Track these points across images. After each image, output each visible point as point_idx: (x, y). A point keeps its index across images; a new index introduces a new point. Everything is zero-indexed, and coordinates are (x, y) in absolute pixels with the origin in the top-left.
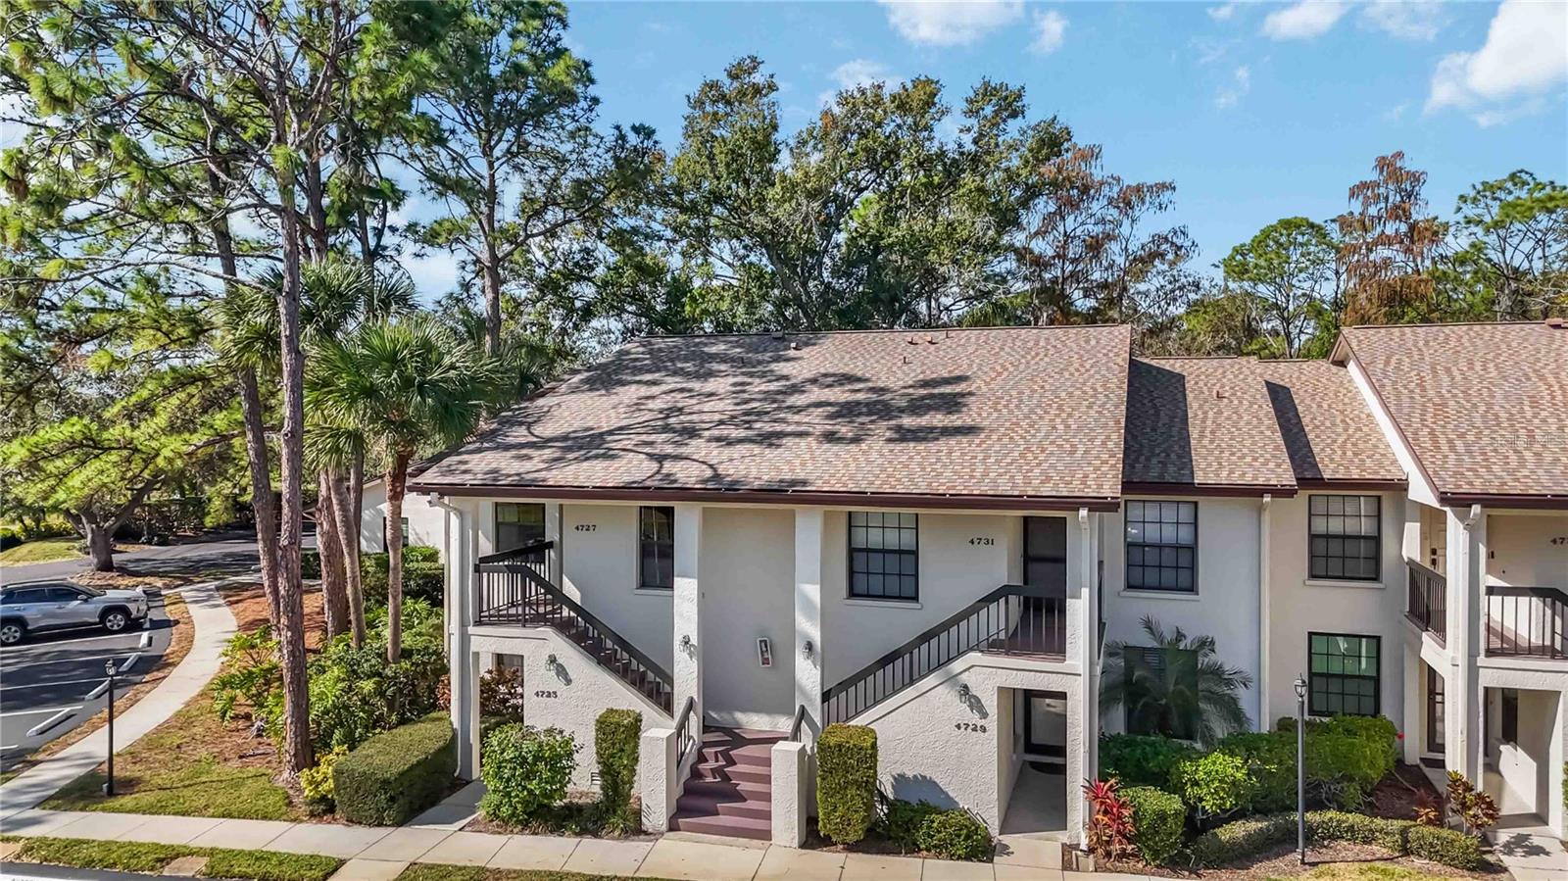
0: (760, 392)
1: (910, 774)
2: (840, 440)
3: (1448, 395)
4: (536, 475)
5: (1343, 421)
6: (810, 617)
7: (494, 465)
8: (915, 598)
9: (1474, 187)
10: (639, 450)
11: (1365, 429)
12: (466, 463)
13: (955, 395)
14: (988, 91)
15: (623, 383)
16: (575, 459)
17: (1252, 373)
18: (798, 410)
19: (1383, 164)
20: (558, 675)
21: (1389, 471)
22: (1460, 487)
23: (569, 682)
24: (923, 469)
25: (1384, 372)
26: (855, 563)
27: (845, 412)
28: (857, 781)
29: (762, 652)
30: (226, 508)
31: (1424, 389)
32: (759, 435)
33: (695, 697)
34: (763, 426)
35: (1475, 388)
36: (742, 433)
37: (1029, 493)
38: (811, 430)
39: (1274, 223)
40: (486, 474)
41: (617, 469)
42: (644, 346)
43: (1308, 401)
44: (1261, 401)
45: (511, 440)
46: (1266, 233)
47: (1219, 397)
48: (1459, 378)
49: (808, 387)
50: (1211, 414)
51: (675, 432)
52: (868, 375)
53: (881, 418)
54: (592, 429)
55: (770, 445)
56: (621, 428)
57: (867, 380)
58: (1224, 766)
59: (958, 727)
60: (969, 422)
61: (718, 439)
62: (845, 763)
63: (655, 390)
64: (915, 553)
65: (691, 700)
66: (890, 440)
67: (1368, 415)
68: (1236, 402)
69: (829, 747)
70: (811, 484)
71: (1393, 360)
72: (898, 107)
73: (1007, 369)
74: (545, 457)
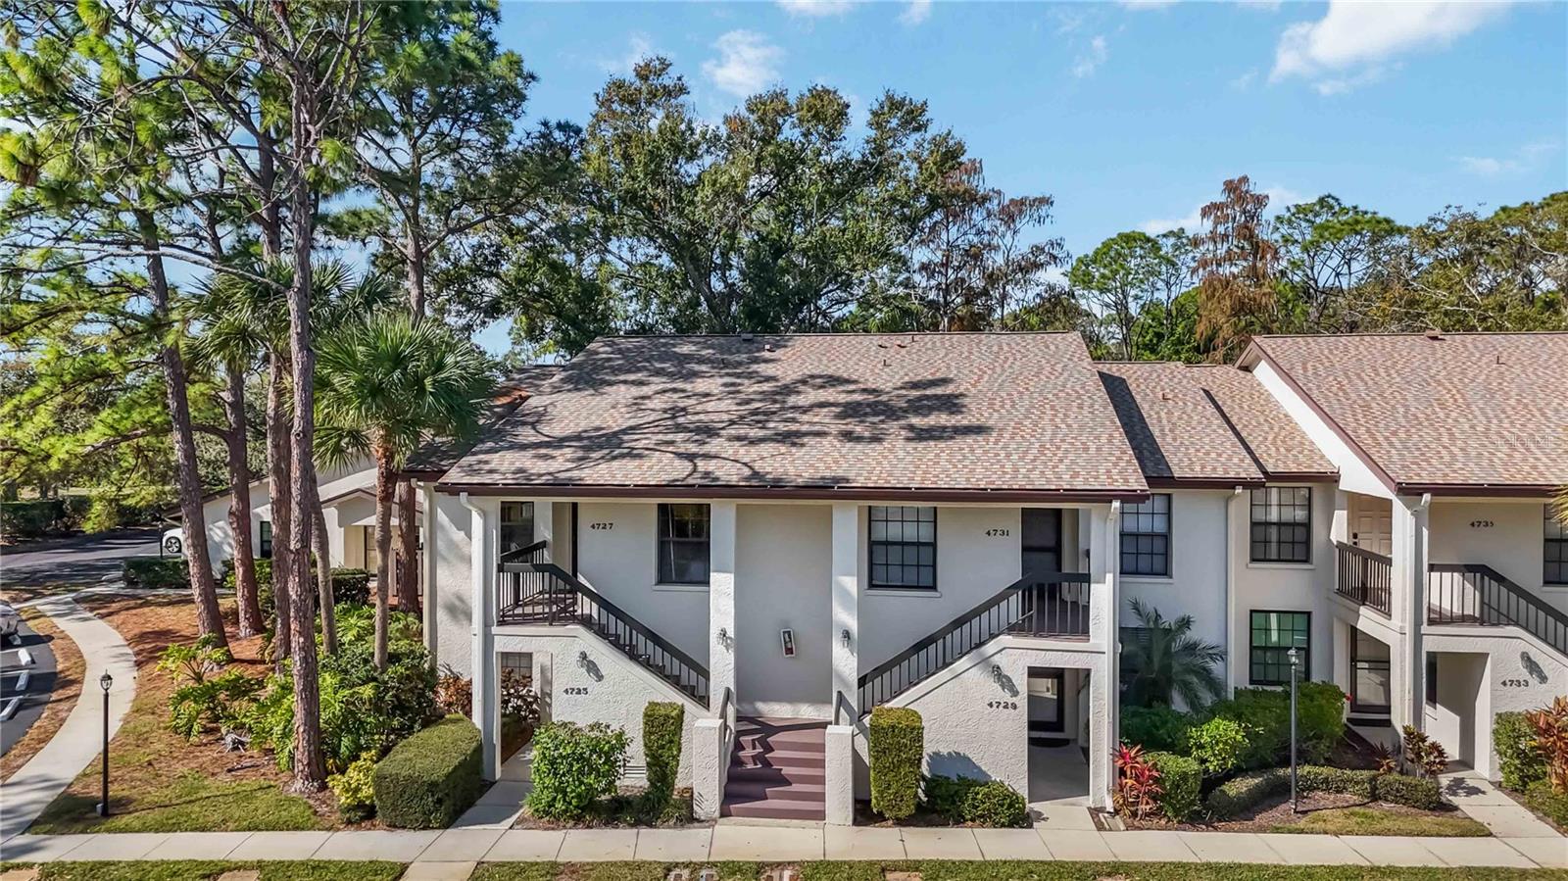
0: (755, 392)
1: (944, 751)
2: (859, 439)
3: (1368, 398)
4: (568, 474)
5: (1266, 421)
6: (846, 607)
7: (518, 465)
8: (933, 587)
9: (1288, 209)
10: (662, 448)
11: (1288, 428)
12: (486, 462)
13: (949, 396)
14: (895, 105)
15: (610, 384)
16: (602, 458)
17: (1185, 377)
18: (805, 410)
19: (1231, 187)
20: (588, 672)
21: (1320, 465)
22: (1411, 478)
23: (600, 678)
24: (955, 466)
25: (1306, 377)
26: (874, 556)
27: (850, 412)
28: (910, 759)
29: (786, 643)
30: (109, 514)
31: (1345, 393)
32: (776, 434)
33: (732, 689)
34: (776, 425)
35: (1388, 392)
36: (755, 433)
37: (1065, 487)
38: (826, 429)
39: (1115, 236)
40: (514, 473)
41: (651, 467)
42: (609, 346)
43: (1229, 402)
44: (1203, 403)
45: (521, 440)
46: (1107, 245)
47: (1165, 398)
48: (1370, 383)
49: (801, 388)
50: (1163, 414)
51: (691, 431)
52: (854, 377)
53: (888, 417)
54: (603, 429)
55: (794, 444)
56: (632, 428)
57: (855, 382)
58: (1223, 730)
59: (991, 705)
60: (975, 422)
61: (739, 438)
62: (899, 742)
63: (645, 390)
64: (933, 545)
65: (728, 690)
66: (908, 439)
67: (1286, 416)
68: (1181, 403)
69: (883, 728)
70: (854, 481)
71: (1309, 366)
72: (813, 117)
73: (985, 373)
74: (569, 456)
